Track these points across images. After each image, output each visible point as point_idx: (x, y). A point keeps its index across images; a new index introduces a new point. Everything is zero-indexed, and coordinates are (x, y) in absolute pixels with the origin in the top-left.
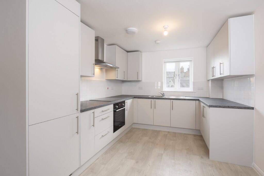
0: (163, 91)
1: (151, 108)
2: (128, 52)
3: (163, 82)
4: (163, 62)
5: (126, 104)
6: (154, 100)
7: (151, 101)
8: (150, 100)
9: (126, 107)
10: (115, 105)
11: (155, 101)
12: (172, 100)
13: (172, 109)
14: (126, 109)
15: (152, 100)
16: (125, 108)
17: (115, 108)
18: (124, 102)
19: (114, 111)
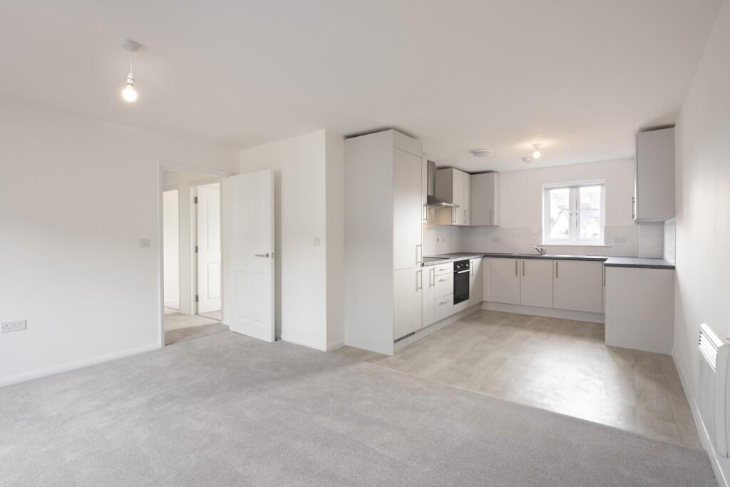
0: (543, 244)
1: (516, 274)
2: (472, 173)
3: (541, 228)
4: (543, 189)
5: (471, 264)
6: (522, 260)
7: (517, 262)
8: (513, 261)
9: (470, 270)
10: (456, 264)
11: (524, 262)
12: (555, 261)
13: (557, 276)
14: (471, 273)
15: (518, 260)
16: (468, 272)
17: (455, 268)
18: (468, 261)
19: (455, 273)
